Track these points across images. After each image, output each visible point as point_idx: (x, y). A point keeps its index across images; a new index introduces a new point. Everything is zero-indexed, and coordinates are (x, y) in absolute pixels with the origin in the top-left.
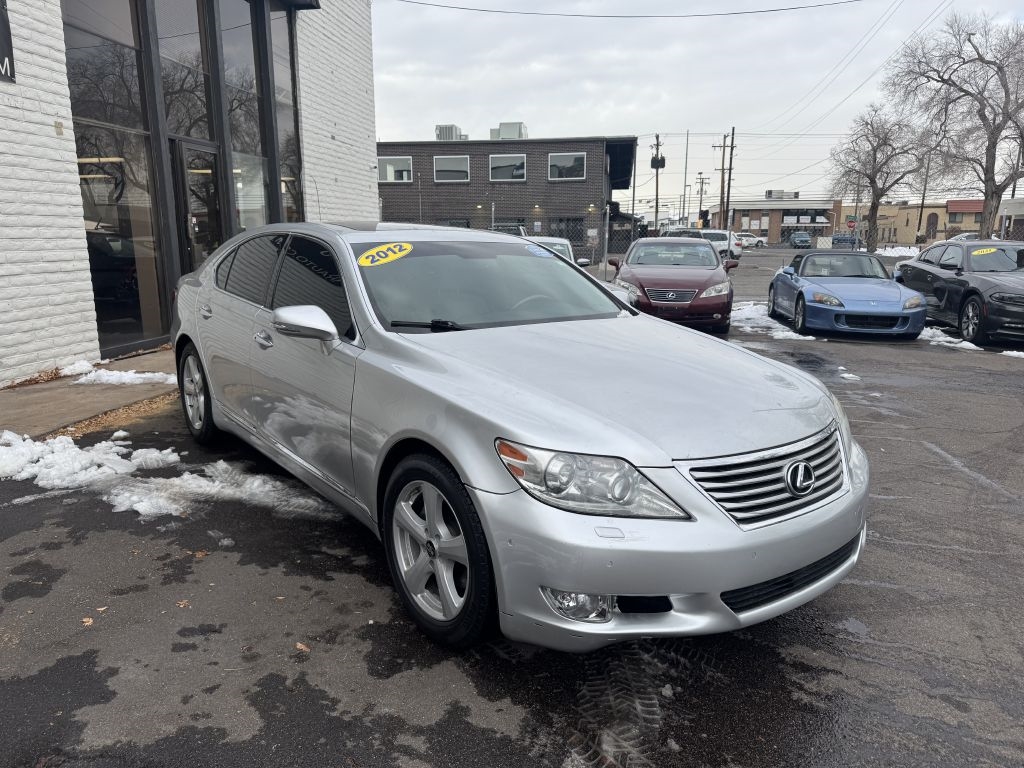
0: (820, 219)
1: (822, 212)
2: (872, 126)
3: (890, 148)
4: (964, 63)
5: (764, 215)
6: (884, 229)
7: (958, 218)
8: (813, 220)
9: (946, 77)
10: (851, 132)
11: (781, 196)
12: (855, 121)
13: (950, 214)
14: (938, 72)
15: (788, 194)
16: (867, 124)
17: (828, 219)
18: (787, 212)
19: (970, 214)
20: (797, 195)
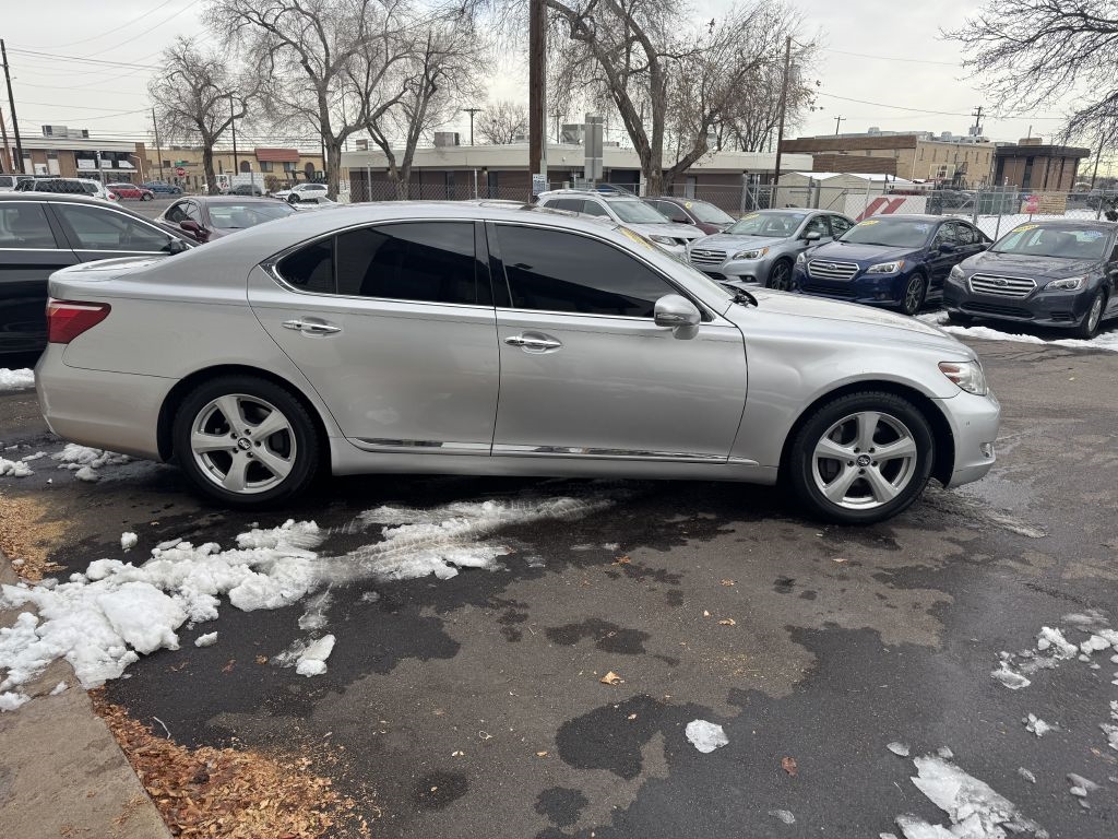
0: (122, 164)
1: (125, 156)
2: (184, 60)
3: (212, 89)
4: (285, 10)
5: (50, 157)
6: (195, 177)
7: (269, 167)
8: (115, 165)
9: (268, 21)
10: (163, 66)
11: (65, 134)
12: (165, 53)
13: (261, 162)
14: (259, 15)
15: (74, 132)
16: (179, 58)
17: (131, 163)
18: (81, 155)
19: (278, 163)
20: (85, 133)
